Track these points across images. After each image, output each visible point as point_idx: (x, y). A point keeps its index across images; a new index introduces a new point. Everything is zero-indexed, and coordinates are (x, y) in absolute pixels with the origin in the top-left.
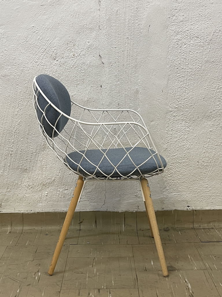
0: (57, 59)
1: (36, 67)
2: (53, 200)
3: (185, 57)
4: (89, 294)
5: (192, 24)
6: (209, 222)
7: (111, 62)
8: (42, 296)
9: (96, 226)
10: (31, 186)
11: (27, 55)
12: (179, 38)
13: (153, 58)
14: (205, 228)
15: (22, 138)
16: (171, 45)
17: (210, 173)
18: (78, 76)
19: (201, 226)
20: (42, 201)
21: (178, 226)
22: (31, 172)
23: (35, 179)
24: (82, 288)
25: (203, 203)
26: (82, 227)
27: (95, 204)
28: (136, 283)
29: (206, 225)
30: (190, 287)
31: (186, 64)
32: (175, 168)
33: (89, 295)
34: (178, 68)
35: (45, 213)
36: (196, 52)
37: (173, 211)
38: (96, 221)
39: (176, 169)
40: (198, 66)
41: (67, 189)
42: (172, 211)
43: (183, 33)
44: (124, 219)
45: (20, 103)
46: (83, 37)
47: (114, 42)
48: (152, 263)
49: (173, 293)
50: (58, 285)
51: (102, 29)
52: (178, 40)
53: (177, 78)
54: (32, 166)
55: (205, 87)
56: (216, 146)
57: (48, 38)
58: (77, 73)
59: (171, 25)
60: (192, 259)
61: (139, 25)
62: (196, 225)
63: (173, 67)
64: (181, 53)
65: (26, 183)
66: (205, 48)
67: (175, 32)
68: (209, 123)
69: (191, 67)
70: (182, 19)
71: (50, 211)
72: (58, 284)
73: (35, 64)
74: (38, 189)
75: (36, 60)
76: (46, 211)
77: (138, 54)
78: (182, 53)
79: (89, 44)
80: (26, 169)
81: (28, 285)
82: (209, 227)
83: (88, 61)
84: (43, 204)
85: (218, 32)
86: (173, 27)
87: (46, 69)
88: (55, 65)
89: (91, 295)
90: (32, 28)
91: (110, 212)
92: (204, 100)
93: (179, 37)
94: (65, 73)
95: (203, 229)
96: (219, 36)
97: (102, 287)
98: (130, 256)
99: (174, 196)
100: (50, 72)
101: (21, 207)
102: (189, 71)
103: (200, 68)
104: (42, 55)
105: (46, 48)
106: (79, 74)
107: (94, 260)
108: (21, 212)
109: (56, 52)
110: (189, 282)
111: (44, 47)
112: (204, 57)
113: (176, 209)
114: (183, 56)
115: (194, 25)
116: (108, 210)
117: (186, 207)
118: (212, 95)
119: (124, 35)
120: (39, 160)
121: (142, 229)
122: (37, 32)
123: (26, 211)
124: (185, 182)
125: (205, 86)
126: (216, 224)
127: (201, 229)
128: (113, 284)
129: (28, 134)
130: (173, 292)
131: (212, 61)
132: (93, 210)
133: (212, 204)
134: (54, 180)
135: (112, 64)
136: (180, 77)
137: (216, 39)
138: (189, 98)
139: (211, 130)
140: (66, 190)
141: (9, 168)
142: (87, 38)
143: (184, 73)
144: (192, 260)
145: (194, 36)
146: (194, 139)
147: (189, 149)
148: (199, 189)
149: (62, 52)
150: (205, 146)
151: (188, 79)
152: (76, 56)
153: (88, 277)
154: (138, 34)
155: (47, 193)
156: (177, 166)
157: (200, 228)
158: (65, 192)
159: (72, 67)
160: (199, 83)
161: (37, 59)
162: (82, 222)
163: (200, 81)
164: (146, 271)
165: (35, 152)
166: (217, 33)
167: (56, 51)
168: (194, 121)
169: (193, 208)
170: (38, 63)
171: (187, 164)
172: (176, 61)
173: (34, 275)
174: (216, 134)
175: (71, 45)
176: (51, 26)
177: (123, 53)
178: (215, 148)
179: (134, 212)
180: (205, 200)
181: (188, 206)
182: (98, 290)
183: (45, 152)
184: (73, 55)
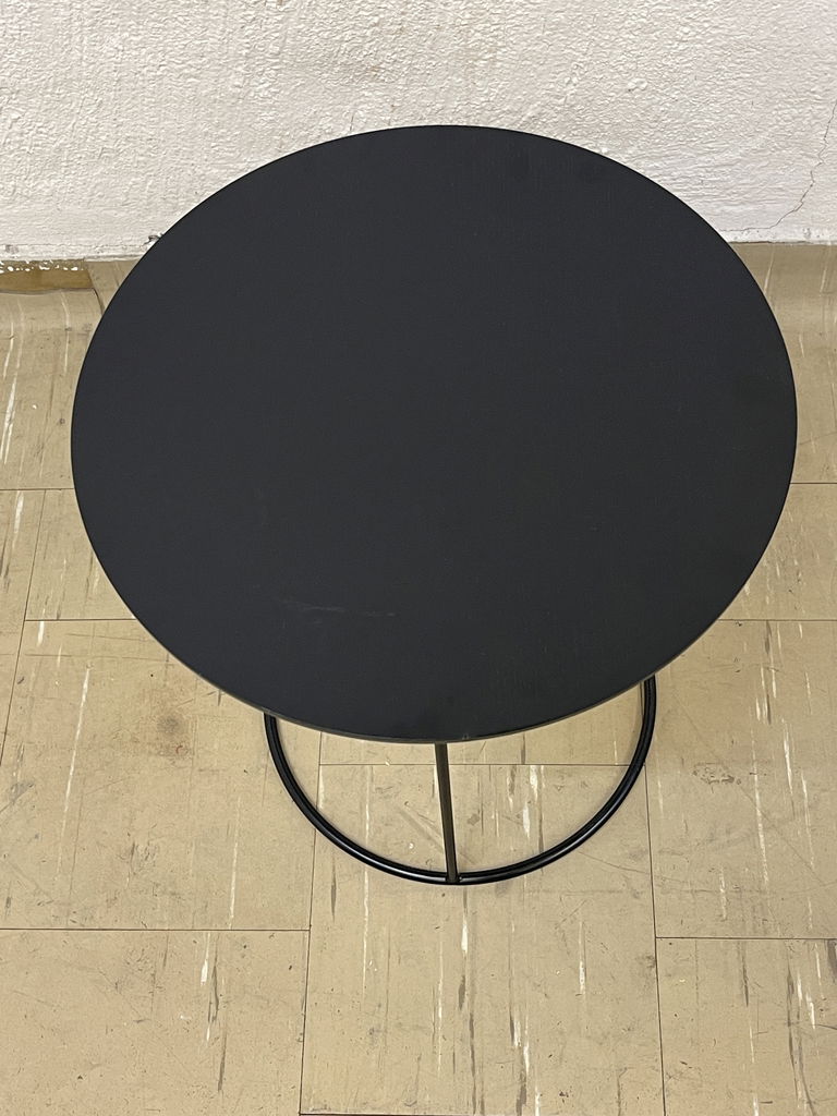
8: (579, 996)
24: (749, 926)
50: (635, 894)
141: (276, 64)
153: (765, 816)
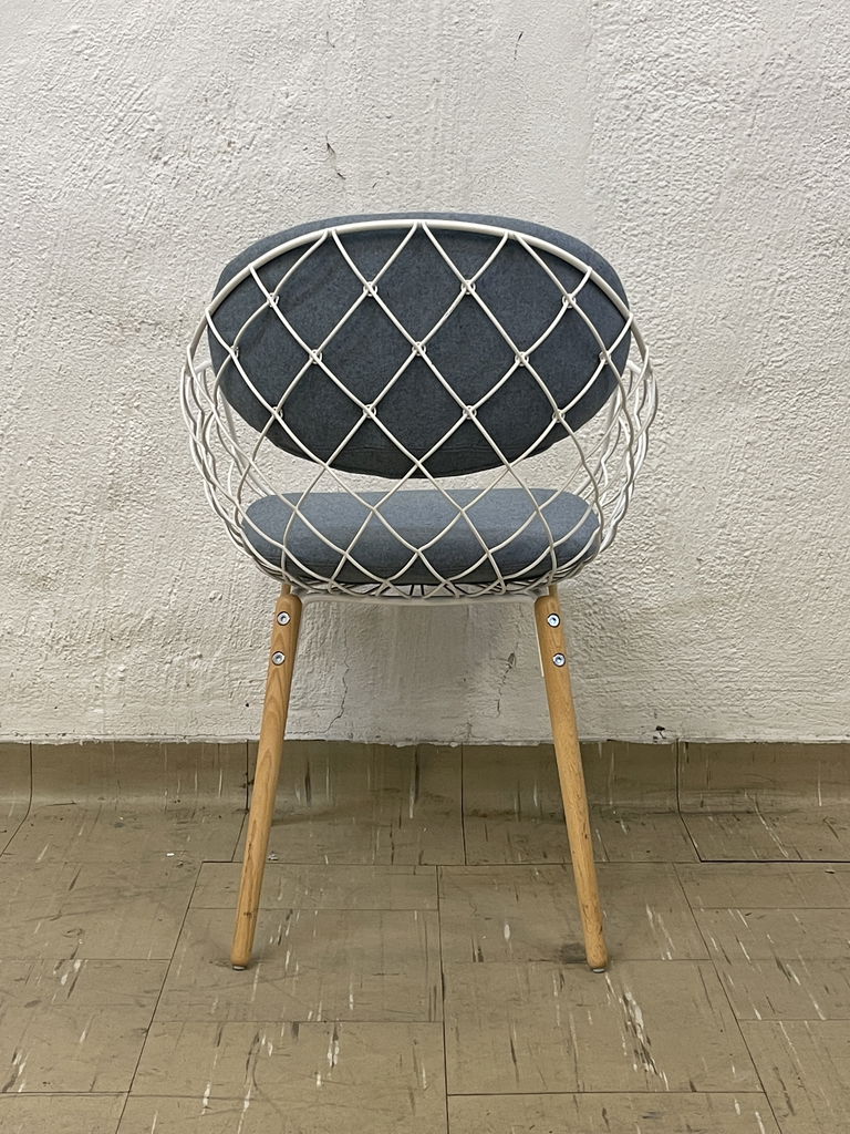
0: (165, 159)
1: (85, 186)
2: (145, 697)
3: (654, 157)
4: (257, 1039)
5: (684, 29)
6: (738, 791)
7: (373, 173)
8: (76, 1044)
9: (309, 799)
10: (63, 642)
11: (50, 142)
12: (634, 84)
13: (533, 158)
14: (721, 809)
15: (30, 458)
16: (603, 111)
17: (743, 603)
18: (246, 224)
19: (707, 801)
20: (103, 698)
21: (618, 803)
22: (62, 590)
23: (79, 613)
24: (231, 1017)
25: (714, 716)
27: (307, 713)
28: (439, 1006)
29: (724, 799)
30: (639, 1019)
31: (660, 183)
32: (610, 583)
33: (258, 1044)
34: (627, 200)
35: (117, 743)
36: (697, 140)
37: (600, 746)
38: (308, 780)
39: (615, 587)
40: (707, 195)
41: (200, 656)
42: (596, 744)
43: (648, 66)
44: (413, 774)
45: (21, 323)
46: (263, 75)
47: (385, 96)
48: (507, 935)
49: (575, 1043)
50: (143, 1006)
51: (338, 45)
52: (630, 92)
53: (625, 237)
54: (67, 565)
55: (730, 276)
56: (768, 499)
57: (132, 78)
58: (242, 212)
59: (602, 35)
60: (660, 921)
61: (481, 33)
62: (688, 801)
63: (610, 196)
64: (639, 143)
65: (43, 630)
66: (734, 124)
67: (618, 61)
68: (745, 412)
69: (677, 198)
70: (644, 11)
71: (136, 738)
72: (145, 1001)
73: (82, 175)
74: (91, 655)
75: (85, 163)
76: (118, 737)
77: (475, 145)
78: (643, 140)
79: (286, 102)
80: (44, 578)
81: (28, 1005)
82: (736, 809)
83: (284, 165)
84: (110, 712)
85: (782, 62)
86: (610, 41)
87: (122, 197)
88: (158, 180)
89: (263, 1042)
90: (72, 39)
91: (362, 745)
92: (724, 325)
93: (632, 79)
94: (196, 211)
95: (715, 814)
96: (786, 80)
97: (309, 1017)
98: (428, 907)
99: (608, 688)
100: (139, 208)
101: (24, 720)
102: (667, 211)
103: (710, 200)
104: (108, 142)
105: (121, 114)
106: (250, 216)
107: (288, 918)
108: (25, 738)
109: (162, 130)
110: (638, 1004)
111: (116, 111)
112: (727, 158)
113: (614, 737)
114: (648, 155)
115: (693, 34)
116: (355, 739)
117: (652, 731)
118: (756, 306)
119: (421, 70)
120: (95, 545)
121: (482, 812)
122: (88, 51)
123: (44, 737)
124: (647, 634)
125: (730, 271)
126: (765, 798)
127: (706, 814)
128: (351, 1006)
129: (51, 444)
130: (574, 1036)
131: (760, 176)
132: (296, 738)
133: (752, 720)
134: (151, 621)
135: (375, 180)
136: (636, 236)
137: (776, 90)
138: (670, 317)
139: (750, 438)
140: (194, 658)
142: (279, 79)
143: (651, 219)
144: (658, 926)
145: (692, 76)
146: (687, 472)
147: (664, 511)
148: (702, 665)
149: (185, 132)
150: (728, 501)
151: (665, 243)
152: (238, 146)
153: (260, 977)
154: (477, 67)
155: (122, 668)
156: (621, 573)
157: (701, 810)
158: (194, 665)
159: (220, 187)
160: (708, 258)
161: (90, 155)
162: (252, 783)
163: (712, 252)
164: (481, 960)
165: (80, 515)
166: (779, 65)
167: (159, 126)
168: (685, 406)
169: (679, 734)
170: (91, 174)
171: (657, 566)
172: (621, 173)
174: (768, 454)
175: (218, 106)
176: (143, 28)
177: (417, 137)
178: (766, 510)
179: (454, 745)
180: (725, 705)
181: (660, 729)
182: (290, 1027)
183: (115, 512)
184: (225, 145)
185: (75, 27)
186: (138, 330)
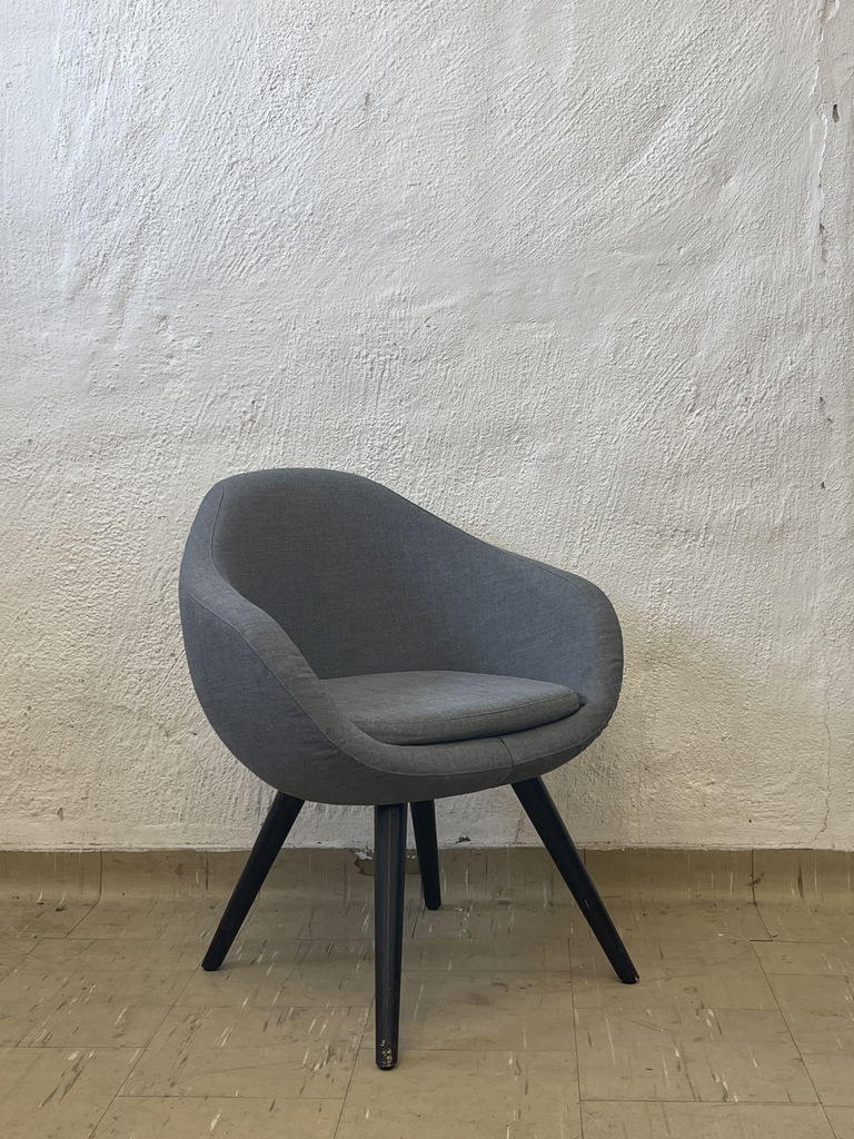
0: (698, 411)
1: (638, 432)
9: (802, 896)
11: (613, 401)
18: (757, 457)
20: (640, 814)
26: (761, 896)
27: (798, 828)
35: (650, 850)
38: (800, 880)
41: (713, 783)
45: (585, 533)
46: (773, 349)
57: (676, 354)
71: (664, 846)
72: (783, 1040)
73: (636, 424)
74: (628, 781)
75: (638, 415)
76: (651, 846)
79: (790, 368)
81: (697, 1040)
83: (787, 413)
84: (643, 825)
87: (665, 439)
88: (692, 426)
90: (632, 328)
91: (844, 853)
94: (719, 448)
100: (677, 447)
104: (656, 400)
105: (667, 380)
106: (760, 451)
109: (697, 390)
111: (663, 378)
116: (837, 848)
122: (643, 336)
123: (594, 844)
132: (789, 846)
134: (676, 755)
140: (708, 783)
149: (713, 392)
152: (753, 401)
155: (653, 790)
158: (709, 790)
159: (738, 431)
161: (642, 410)
162: (757, 882)
167: (694, 388)
170: (644, 423)
173: (697, 1014)
175: (738, 372)
183: (651, 672)
184: (743, 399)
185: (633, 320)
186: (673, 536)
